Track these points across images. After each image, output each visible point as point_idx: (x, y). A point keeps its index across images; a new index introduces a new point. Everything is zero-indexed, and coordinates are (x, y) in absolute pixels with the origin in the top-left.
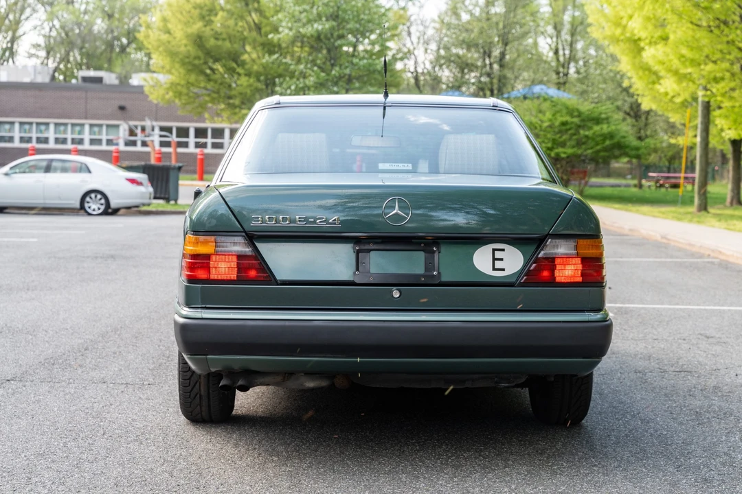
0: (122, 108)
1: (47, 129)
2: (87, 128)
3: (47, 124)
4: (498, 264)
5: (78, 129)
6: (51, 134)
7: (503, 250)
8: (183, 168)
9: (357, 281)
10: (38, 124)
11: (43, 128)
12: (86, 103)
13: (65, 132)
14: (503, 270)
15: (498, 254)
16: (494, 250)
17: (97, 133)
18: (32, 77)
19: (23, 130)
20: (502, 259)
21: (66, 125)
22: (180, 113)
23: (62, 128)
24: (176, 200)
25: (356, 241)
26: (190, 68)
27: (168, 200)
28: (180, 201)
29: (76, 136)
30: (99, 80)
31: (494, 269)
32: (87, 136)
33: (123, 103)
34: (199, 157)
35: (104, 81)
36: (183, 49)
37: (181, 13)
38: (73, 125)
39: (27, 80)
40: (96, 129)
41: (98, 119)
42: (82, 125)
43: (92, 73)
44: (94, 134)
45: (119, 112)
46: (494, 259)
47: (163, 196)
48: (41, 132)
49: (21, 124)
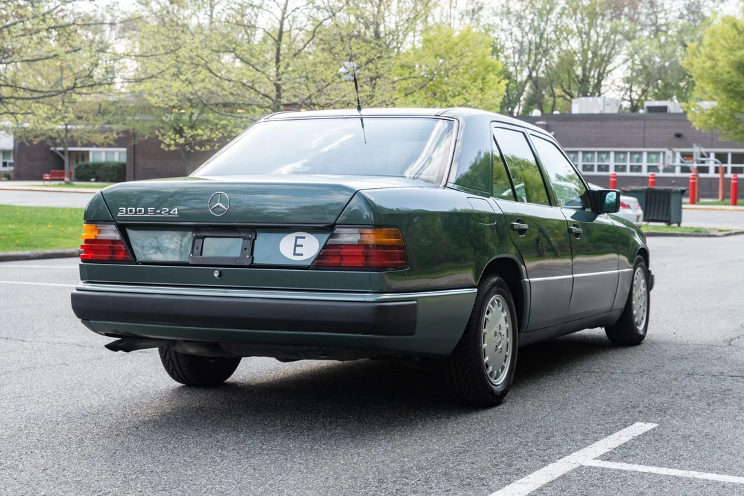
0: (678, 136)
1: (608, 157)
2: (645, 156)
3: (608, 153)
4: (299, 250)
5: (636, 156)
6: (612, 163)
7: (304, 238)
8: (686, 192)
9: (191, 262)
10: (599, 153)
11: (604, 156)
12: (644, 132)
13: (624, 160)
14: (302, 255)
15: (300, 242)
16: (297, 238)
17: (654, 161)
18: (602, 109)
19: (585, 159)
20: (302, 246)
21: (625, 153)
22: (721, 139)
23: (622, 156)
24: (679, 224)
25: (195, 229)
26: (732, 95)
27: (669, 222)
28: (682, 225)
29: (635, 164)
30: (664, 109)
31: (295, 254)
32: (644, 164)
33: (679, 131)
34: (733, 181)
35: (668, 111)
36: (726, 76)
37: (725, 39)
38: (632, 153)
39: (596, 111)
40: (654, 157)
41: (656, 147)
42: (640, 153)
43: (657, 103)
44: (652, 161)
45: (677, 139)
46: (296, 245)
47: (664, 219)
48: (602, 160)
49: (584, 153)
